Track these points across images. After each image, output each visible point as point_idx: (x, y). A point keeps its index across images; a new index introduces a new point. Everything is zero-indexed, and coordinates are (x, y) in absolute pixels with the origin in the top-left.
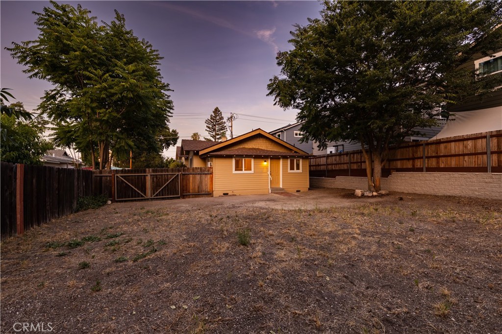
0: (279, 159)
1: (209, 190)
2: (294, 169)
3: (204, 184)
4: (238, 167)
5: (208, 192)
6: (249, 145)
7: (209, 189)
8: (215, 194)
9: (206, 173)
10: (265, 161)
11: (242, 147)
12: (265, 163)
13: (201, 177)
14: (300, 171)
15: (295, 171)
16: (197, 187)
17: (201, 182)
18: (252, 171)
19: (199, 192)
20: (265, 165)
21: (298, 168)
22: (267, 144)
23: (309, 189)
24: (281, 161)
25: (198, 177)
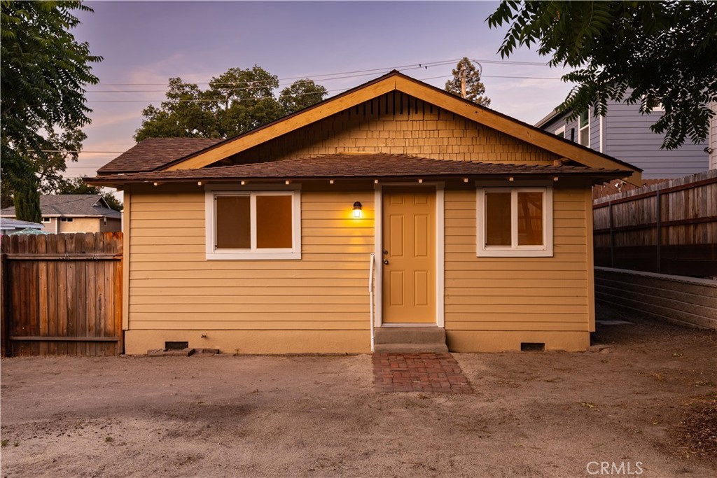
0: (429, 192)
1: (110, 328)
2: (507, 242)
3: (91, 302)
4: (231, 234)
5: (106, 334)
6: (361, 143)
7: (110, 321)
8: (135, 343)
9: (98, 255)
10: (358, 205)
11: (332, 152)
12: (357, 215)
13: (78, 274)
14: (545, 249)
15: (515, 249)
16: (63, 312)
17: (80, 292)
18: (294, 252)
19: (71, 331)
20: (357, 223)
21: (531, 235)
22: (443, 134)
23: (594, 338)
24: (440, 200)
25: (68, 272)
